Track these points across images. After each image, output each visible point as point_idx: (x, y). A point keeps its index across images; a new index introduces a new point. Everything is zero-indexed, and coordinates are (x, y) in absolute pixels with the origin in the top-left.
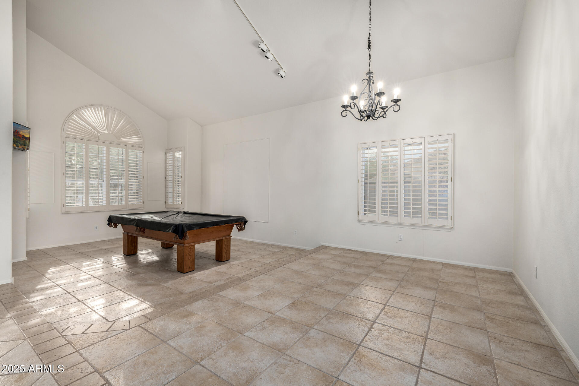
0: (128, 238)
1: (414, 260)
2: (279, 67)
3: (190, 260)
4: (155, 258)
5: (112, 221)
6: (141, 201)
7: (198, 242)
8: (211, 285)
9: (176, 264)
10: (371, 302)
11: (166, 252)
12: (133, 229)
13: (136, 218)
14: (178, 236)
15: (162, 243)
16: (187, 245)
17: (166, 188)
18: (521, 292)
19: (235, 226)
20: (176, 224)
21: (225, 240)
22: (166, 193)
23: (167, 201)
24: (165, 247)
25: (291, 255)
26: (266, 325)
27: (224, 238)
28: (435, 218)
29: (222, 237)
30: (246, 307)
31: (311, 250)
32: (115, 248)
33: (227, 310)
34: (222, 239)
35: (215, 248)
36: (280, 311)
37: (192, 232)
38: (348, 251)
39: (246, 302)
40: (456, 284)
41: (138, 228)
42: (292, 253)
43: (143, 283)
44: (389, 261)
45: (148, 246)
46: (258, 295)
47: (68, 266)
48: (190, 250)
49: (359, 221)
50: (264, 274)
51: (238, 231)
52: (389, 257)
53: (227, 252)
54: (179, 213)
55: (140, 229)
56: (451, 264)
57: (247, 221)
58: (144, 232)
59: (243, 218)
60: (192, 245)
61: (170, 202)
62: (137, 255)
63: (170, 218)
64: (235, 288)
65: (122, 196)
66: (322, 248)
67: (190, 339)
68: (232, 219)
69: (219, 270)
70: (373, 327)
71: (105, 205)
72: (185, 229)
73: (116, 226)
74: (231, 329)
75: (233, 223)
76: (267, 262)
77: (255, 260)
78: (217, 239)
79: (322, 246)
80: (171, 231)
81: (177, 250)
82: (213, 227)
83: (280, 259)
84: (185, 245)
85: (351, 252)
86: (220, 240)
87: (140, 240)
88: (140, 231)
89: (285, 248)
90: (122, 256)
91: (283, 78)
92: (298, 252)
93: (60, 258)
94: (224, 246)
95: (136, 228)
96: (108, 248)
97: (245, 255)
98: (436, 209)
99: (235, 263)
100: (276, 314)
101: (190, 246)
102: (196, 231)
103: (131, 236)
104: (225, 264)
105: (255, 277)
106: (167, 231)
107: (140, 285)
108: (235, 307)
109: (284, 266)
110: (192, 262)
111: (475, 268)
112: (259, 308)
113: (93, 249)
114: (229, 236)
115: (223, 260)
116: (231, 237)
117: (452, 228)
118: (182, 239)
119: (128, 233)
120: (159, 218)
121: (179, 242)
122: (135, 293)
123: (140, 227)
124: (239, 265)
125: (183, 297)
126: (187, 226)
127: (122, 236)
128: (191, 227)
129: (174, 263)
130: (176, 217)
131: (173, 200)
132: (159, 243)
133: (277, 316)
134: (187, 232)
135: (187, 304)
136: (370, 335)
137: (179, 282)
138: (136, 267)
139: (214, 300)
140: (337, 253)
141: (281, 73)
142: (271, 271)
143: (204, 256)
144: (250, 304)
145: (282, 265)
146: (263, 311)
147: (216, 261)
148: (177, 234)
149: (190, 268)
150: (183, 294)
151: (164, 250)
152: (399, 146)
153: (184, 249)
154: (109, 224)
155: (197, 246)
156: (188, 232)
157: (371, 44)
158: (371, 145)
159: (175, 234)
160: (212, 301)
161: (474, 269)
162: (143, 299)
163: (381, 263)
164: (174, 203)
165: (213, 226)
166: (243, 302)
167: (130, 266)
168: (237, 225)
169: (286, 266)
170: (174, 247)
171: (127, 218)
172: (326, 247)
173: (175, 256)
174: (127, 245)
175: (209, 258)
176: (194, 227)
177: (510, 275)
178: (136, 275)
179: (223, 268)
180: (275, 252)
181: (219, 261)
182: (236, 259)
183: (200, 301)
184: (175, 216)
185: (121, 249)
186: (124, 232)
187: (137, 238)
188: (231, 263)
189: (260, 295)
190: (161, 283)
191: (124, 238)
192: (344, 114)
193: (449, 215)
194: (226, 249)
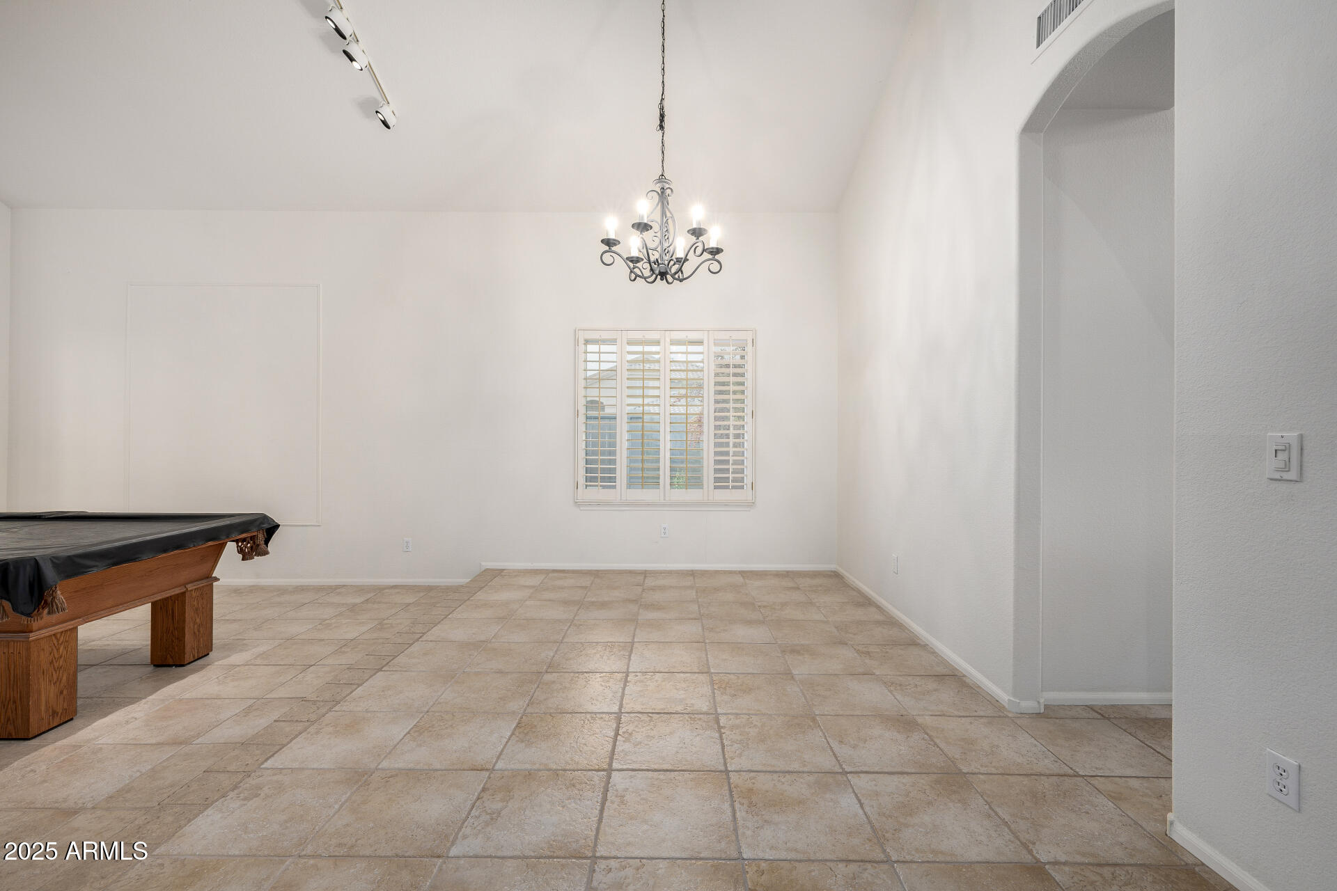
1: (692, 573)
2: (377, 95)
3: (54, 683)
7: (89, 615)
10: (682, 675)
14: (9, 606)
16: (44, 633)
18: (865, 602)
19: (231, 547)
21: (194, 594)
25: (409, 605)
26: (493, 807)
27: (190, 587)
28: (727, 487)
29: (185, 585)
30: (397, 775)
31: (468, 583)
33: (337, 807)
34: (183, 594)
36: (502, 757)
37: (75, 584)
38: (556, 574)
39: (385, 764)
40: (784, 605)
42: (410, 599)
44: (650, 582)
46: (408, 733)
48: (59, 650)
49: (577, 504)
50: (380, 670)
51: (243, 560)
52: (645, 574)
53: (201, 629)
56: (751, 572)
57: (278, 526)
59: (264, 518)
60: (68, 631)
64: (317, 733)
66: (489, 577)
68: (228, 522)
70: (722, 724)
72: (51, 576)
74: (396, 856)
75: (226, 537)
76: (350, 636)
77: (303, 637)
78: (158, 597)
79: (487, 570)
82: (164, 555)
83: (385, 622)
84: (35, 636)
85: (562, 575)
86: (170, 597)
89: (380, 590)
91: (388, 127)
92: (422, 594)
94: (188, 615)
97: (255, 629)
98: (728, 470)
99: (236, 658)
100: (497, 767)
101: (55, 634)
105: (359, 685)
108: (358, 789)
109: (424, 638)
110: (65, 692)
111: (788, 572)
112: (439, 767)
114: (208, 578)
115: (188, 657)
116: (217, 579)
117: (752, 505)
118: (23, 616)
124: (255, 662)
126: (58, 562)
128: (76, 565)
133: (506, 773)
134: (56, 585)
136: (729, 743)
139: (265, 790)
140: (535, 581)
141: (387, 113)
142: (395, 661)
143: (115, 661)
144: (401, 765)
145: (419, 636)
146: (456, 770)
147: (151, 668)
149: (55, 712)
152: (662, 343)
153: (31, 648)
156: (63, 583)
157: (666, 118)
158: (605, 335)
160: (257, 795)
161: (787, 574)
163: (640, 589)
165: (165, 551)
166: (373, 766)
168: (238, 540)
169: (428, 636)
172: (499, 572)
176: (90, 563)
177: (835, 575)
180: (355, 605)
181: (169, 666)
182: (230, 648)
189: (416, 731)
192: (608, 258)
193: (748, 481)
194: (198, 620)
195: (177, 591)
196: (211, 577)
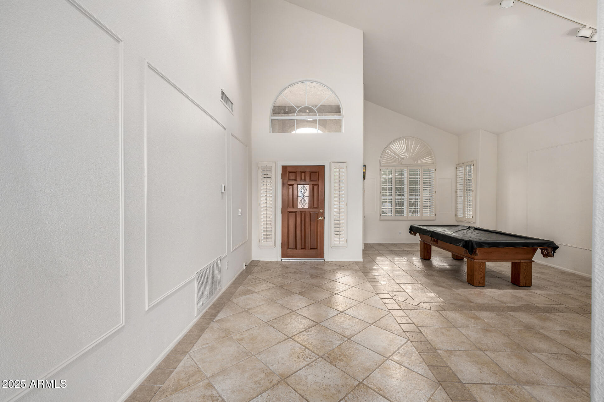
0: (424, 245)
3: (480, 275)
4: (446, 266)
5: (413, 230)
6: (434, 213)
7: (488, 260)
8: (502, 304)
9: (466, 276)
11: (457, 263)
12: (428, 239)
13: (431, 230)
14: (467, 250)
15: (452, 254)
16: (477, 261)
17: (456, 201)
19: (539, 250)
20: (466, 240)
21: (524, 264)
22: (456, 206)
23: (457, 215)
24: (455, 258)
26: (562, 358)
27: (522, 261)
30: (541, 334)
32: (413, 251)
33: (516, 329)
34: (520, 263)
35: (510, 270)
37: (482, 249)
39: (541, 331)
41: (433, 239)
43: (437, 284)
45: (439, 254)
47: (385, 259)
48: (481, 266)
50: (578, 313)
51: (543, 257)
53: (527, 277)
54: (469, 228)
55: (434, 240)
57: (558, 247)
58: (437, 242)
59: (552, 243)
60: (483, 262)
61: (461, 215)
62: (431, 261)
63: (461, 233)
64: (532, 315)
65: (418, 209)
67: (476, 334)
68: (534, 242)
69: (514, 294)
71: (406, 215)
72: (475, 246)
73: (415, 235)
74: (518, 344)
75: (535, 247)
77: (571, 295)
78: (514, 261)
80: (461, 245)
81: (466, 263)
82: (508, 248)
84: (475, 261)
86: (517, 262)
87: (433, 248)
88: (434, 241)
90: (419, 259)
93: (381, 252)
94: (522, 270)
95: (431, 238)
96: (409, 251)
99: (538, 292)
101: (480, 262)
102: (486, 249)
103: (427, 244)
104: (525, 289)
106: (458, 245)
107: (434, 284)
108: (526, 330)
110: (482, 278)
112: (558, 341)
113: (399, 250)
114: (530, 260)
115: (522, 285)
116: (533, 261)
118: (471, 255)
119: (424, 241)
120: (450, 231)
121: (469, 256)
122: (432, 290)
123: (434, 238)
124: (544, 295)
125: (472, 304)
126: (477, 243)
127: (419, 242)
128: (481, 244)
129: (465, 274)
130: (467, 232)
131: (464, 214)
132: (450, 254)
134: (476, 249)
135: (475, 310)
137: (469, 292)
138: (431, 270)
139: (503, 316)
143: (497, 276)
144: (546, 334)
146: (563, 345)
147: (511, 284)
148: (467, 249)
149: (480, 282)
150: (472, 303)
151: (455, 261)
153: (474, 263)
154: (410, 232)
155: (487, 263)
156: (478, 249)
159: (465, 249)
160: (501, 316)
162: (438, 296)
164: (464, 216)
166: (537, 329)
167: (427, 268)
168: (541, 249)
170: (464, 260)
171: (424, 230)
173: (465, 268)
174: (423, 250)
175: (504, 279)
176: (485, 245)
178: (431, 276)
179: (520, 293)
181: (516, 285)
182: (539, 288)
183: (488, 312)
184: (465, 231)
185: (419, 253)
186: (421, 240)
187: (431, 246)
188: (532, 291)
190: (452, 288)
191: (421, 244)
194: (525, 273)
195: (519, 261)
196: (531, 260)
